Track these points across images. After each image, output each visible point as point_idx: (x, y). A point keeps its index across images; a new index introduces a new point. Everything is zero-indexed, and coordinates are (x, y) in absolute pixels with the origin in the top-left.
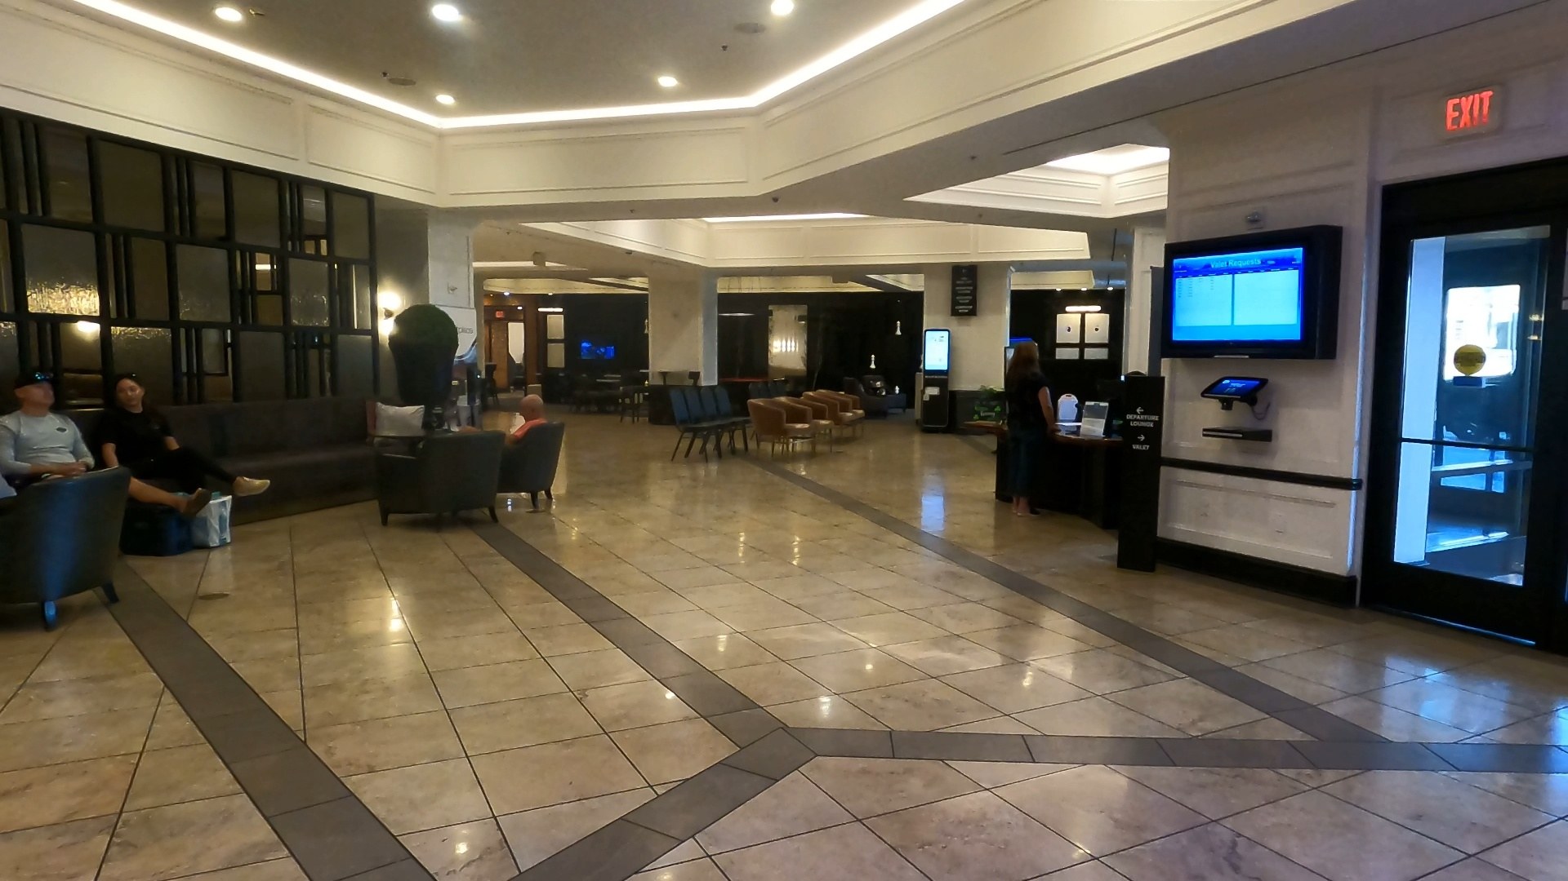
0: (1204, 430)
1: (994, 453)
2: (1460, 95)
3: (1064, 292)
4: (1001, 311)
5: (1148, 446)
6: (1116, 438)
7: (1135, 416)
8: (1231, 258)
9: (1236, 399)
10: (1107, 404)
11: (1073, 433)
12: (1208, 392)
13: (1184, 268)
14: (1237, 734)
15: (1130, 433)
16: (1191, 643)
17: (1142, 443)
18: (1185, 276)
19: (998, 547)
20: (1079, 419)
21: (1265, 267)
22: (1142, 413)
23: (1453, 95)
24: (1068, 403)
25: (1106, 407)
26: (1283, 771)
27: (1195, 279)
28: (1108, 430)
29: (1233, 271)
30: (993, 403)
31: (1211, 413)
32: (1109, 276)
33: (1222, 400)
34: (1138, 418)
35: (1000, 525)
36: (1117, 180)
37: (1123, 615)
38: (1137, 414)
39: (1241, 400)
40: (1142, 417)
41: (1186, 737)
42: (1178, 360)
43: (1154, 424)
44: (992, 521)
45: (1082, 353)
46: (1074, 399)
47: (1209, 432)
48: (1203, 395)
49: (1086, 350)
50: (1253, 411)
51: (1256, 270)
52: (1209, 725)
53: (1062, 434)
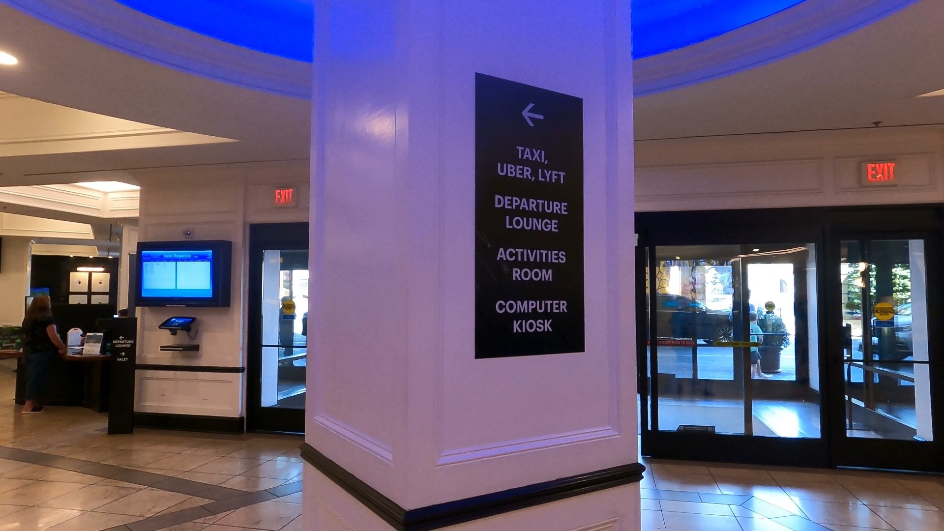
0: (161, 347)
1: (14, 371)
2: (281, 189)
3: (75, 257)
4: (23, 269)
5: (127, 359)
6: (109, 354)
7: (118, 342)
8: (174, 253)
9: (179, 329)
10: (102, 334)
11: (78, 354)
12: (164, 325)
13: (148, 256)
14: (174, 510)
15: (116, 352)
16: (152, 470)
17: (123, 357)
18: (149, 261)
19: (16, 437)
20: (82, 345)
21: (193, 259)
22: (123, 339)
23: (278, 188)
24: (74, 335)
25: (101, 336)
26: (196, 521)
27: (155, 263)
28: (103, 350)
29: (176, 260)
30: (14, 337)
31: (166, 337)
32: (109, 250)
33: (170, 330)
34: (121, 342)
35: (18, 421)
36: (111, 196)
37: (110, 462)
38: (120, 340)
39: (181, 329)
40: (123, 342)
41: (145, 518)
42: (146, 308)
43: (131, 345)
44: (12, 420)
45: (89, 300)
46: (80, 331)
47: (163, 348)
48: (160, 327)
49: (92, 296)
50: (189, 335)
51: (188, 260)
52: (158, 509)
53: (69, 354)
